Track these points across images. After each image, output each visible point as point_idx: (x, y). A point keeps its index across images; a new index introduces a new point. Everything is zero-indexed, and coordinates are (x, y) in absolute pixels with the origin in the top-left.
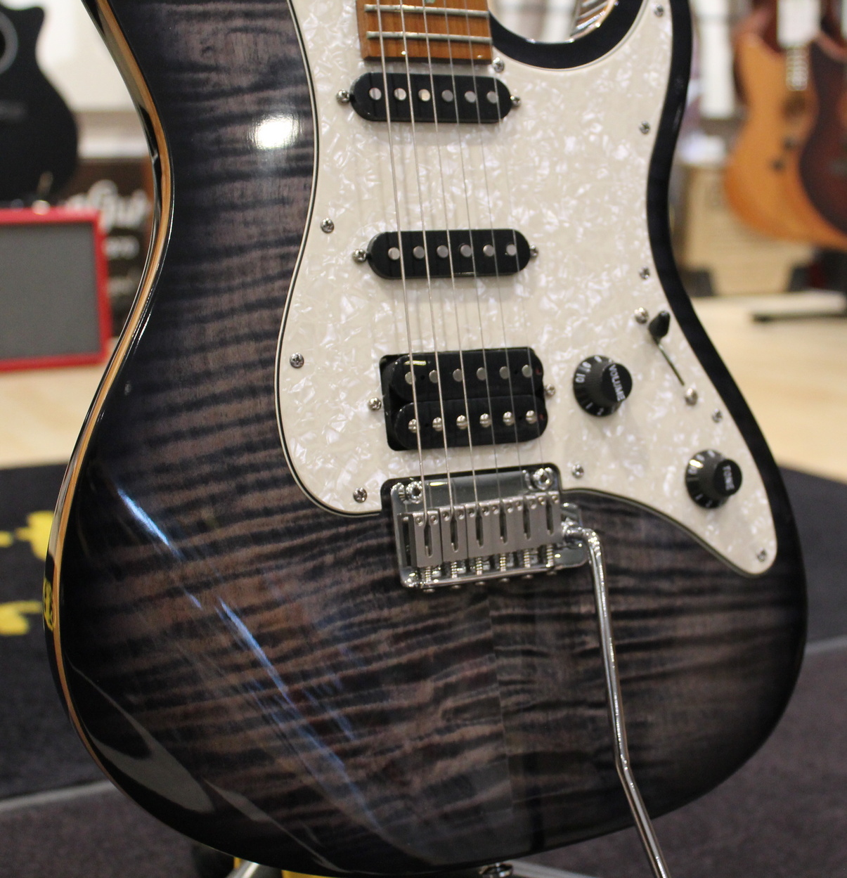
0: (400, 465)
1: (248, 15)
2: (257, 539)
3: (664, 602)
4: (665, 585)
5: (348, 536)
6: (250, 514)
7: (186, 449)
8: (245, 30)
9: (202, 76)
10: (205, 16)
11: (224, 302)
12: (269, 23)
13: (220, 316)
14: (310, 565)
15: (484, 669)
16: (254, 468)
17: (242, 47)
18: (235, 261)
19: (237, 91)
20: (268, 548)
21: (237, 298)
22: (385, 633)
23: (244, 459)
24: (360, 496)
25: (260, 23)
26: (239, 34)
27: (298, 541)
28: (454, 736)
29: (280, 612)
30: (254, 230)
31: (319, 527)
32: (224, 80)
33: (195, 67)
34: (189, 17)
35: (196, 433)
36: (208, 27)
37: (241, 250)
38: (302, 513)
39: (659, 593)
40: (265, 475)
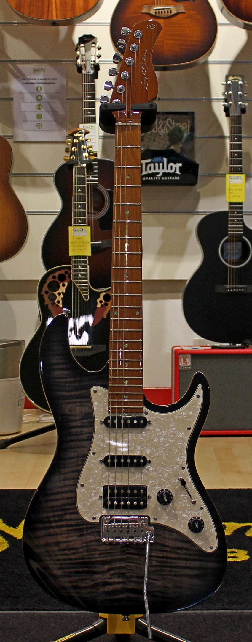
0: (105, 512)
1: (81, 402)
2: (68, 526)
3: (178, 556)
4: (179, 551)
5: (91, 528)
6: (67, 520)
7: (54, 503)
8: (80, 406)
9: (68, 417)
10: (70, 403)
11: (67, 470)
12: (86, 404)
13: (65, 473)
14: (80, 533)
15: (123, 565)
16: (69, 509)
17: (78, 410)
18: (70, 461)
19: (76, 420)
20: (70, 528)
21: (70, 469)
22: (98, 552)
23: (67, 507)
24: (94, 519)
25: (83, 404)
26: (78, 407)
27: (78, 527)
28: (112, 580)
29: (71, 543)
30: (76, 453)
31: (82, 525)
32: (73, 418)
33: (66, 415)
34: (67, 403)
35: (56, 500)
36: (70, 405)
37: (72, 458)
38: (80, 521)
39: (177, 553)
40: (72, 511)
